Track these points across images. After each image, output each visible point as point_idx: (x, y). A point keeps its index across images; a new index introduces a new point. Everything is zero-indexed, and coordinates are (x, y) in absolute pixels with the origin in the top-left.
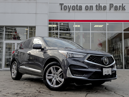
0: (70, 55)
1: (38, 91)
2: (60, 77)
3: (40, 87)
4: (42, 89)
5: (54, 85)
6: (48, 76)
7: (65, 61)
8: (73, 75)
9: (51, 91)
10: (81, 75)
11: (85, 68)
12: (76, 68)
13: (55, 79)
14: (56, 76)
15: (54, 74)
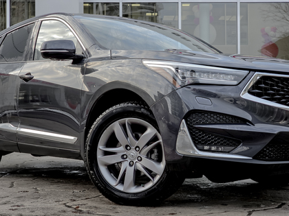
0: (188, 74)
1: (69, 207)
2: (151, 158)
3: (75, 196)
4: (85, 202)
5: (129, 187)
6: (106, 153)
7: (168, 100)
8: (200, 147)
9: (117, 206)
10: (228, 145)
11: (244, 121)
12: (210, 124)
13: (130, 165)
14: (133, 153)
15: (127, 146)
